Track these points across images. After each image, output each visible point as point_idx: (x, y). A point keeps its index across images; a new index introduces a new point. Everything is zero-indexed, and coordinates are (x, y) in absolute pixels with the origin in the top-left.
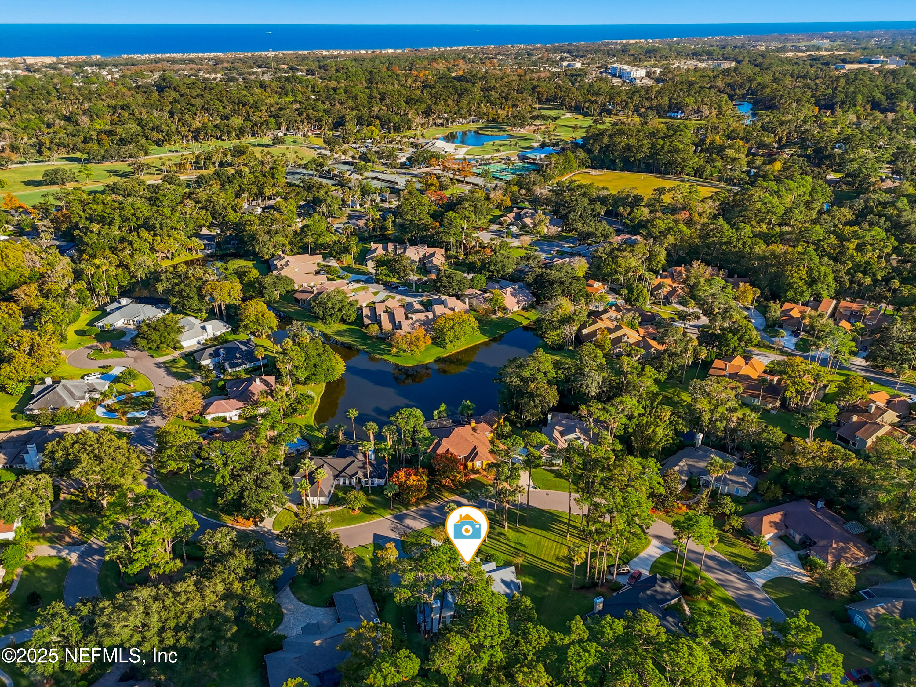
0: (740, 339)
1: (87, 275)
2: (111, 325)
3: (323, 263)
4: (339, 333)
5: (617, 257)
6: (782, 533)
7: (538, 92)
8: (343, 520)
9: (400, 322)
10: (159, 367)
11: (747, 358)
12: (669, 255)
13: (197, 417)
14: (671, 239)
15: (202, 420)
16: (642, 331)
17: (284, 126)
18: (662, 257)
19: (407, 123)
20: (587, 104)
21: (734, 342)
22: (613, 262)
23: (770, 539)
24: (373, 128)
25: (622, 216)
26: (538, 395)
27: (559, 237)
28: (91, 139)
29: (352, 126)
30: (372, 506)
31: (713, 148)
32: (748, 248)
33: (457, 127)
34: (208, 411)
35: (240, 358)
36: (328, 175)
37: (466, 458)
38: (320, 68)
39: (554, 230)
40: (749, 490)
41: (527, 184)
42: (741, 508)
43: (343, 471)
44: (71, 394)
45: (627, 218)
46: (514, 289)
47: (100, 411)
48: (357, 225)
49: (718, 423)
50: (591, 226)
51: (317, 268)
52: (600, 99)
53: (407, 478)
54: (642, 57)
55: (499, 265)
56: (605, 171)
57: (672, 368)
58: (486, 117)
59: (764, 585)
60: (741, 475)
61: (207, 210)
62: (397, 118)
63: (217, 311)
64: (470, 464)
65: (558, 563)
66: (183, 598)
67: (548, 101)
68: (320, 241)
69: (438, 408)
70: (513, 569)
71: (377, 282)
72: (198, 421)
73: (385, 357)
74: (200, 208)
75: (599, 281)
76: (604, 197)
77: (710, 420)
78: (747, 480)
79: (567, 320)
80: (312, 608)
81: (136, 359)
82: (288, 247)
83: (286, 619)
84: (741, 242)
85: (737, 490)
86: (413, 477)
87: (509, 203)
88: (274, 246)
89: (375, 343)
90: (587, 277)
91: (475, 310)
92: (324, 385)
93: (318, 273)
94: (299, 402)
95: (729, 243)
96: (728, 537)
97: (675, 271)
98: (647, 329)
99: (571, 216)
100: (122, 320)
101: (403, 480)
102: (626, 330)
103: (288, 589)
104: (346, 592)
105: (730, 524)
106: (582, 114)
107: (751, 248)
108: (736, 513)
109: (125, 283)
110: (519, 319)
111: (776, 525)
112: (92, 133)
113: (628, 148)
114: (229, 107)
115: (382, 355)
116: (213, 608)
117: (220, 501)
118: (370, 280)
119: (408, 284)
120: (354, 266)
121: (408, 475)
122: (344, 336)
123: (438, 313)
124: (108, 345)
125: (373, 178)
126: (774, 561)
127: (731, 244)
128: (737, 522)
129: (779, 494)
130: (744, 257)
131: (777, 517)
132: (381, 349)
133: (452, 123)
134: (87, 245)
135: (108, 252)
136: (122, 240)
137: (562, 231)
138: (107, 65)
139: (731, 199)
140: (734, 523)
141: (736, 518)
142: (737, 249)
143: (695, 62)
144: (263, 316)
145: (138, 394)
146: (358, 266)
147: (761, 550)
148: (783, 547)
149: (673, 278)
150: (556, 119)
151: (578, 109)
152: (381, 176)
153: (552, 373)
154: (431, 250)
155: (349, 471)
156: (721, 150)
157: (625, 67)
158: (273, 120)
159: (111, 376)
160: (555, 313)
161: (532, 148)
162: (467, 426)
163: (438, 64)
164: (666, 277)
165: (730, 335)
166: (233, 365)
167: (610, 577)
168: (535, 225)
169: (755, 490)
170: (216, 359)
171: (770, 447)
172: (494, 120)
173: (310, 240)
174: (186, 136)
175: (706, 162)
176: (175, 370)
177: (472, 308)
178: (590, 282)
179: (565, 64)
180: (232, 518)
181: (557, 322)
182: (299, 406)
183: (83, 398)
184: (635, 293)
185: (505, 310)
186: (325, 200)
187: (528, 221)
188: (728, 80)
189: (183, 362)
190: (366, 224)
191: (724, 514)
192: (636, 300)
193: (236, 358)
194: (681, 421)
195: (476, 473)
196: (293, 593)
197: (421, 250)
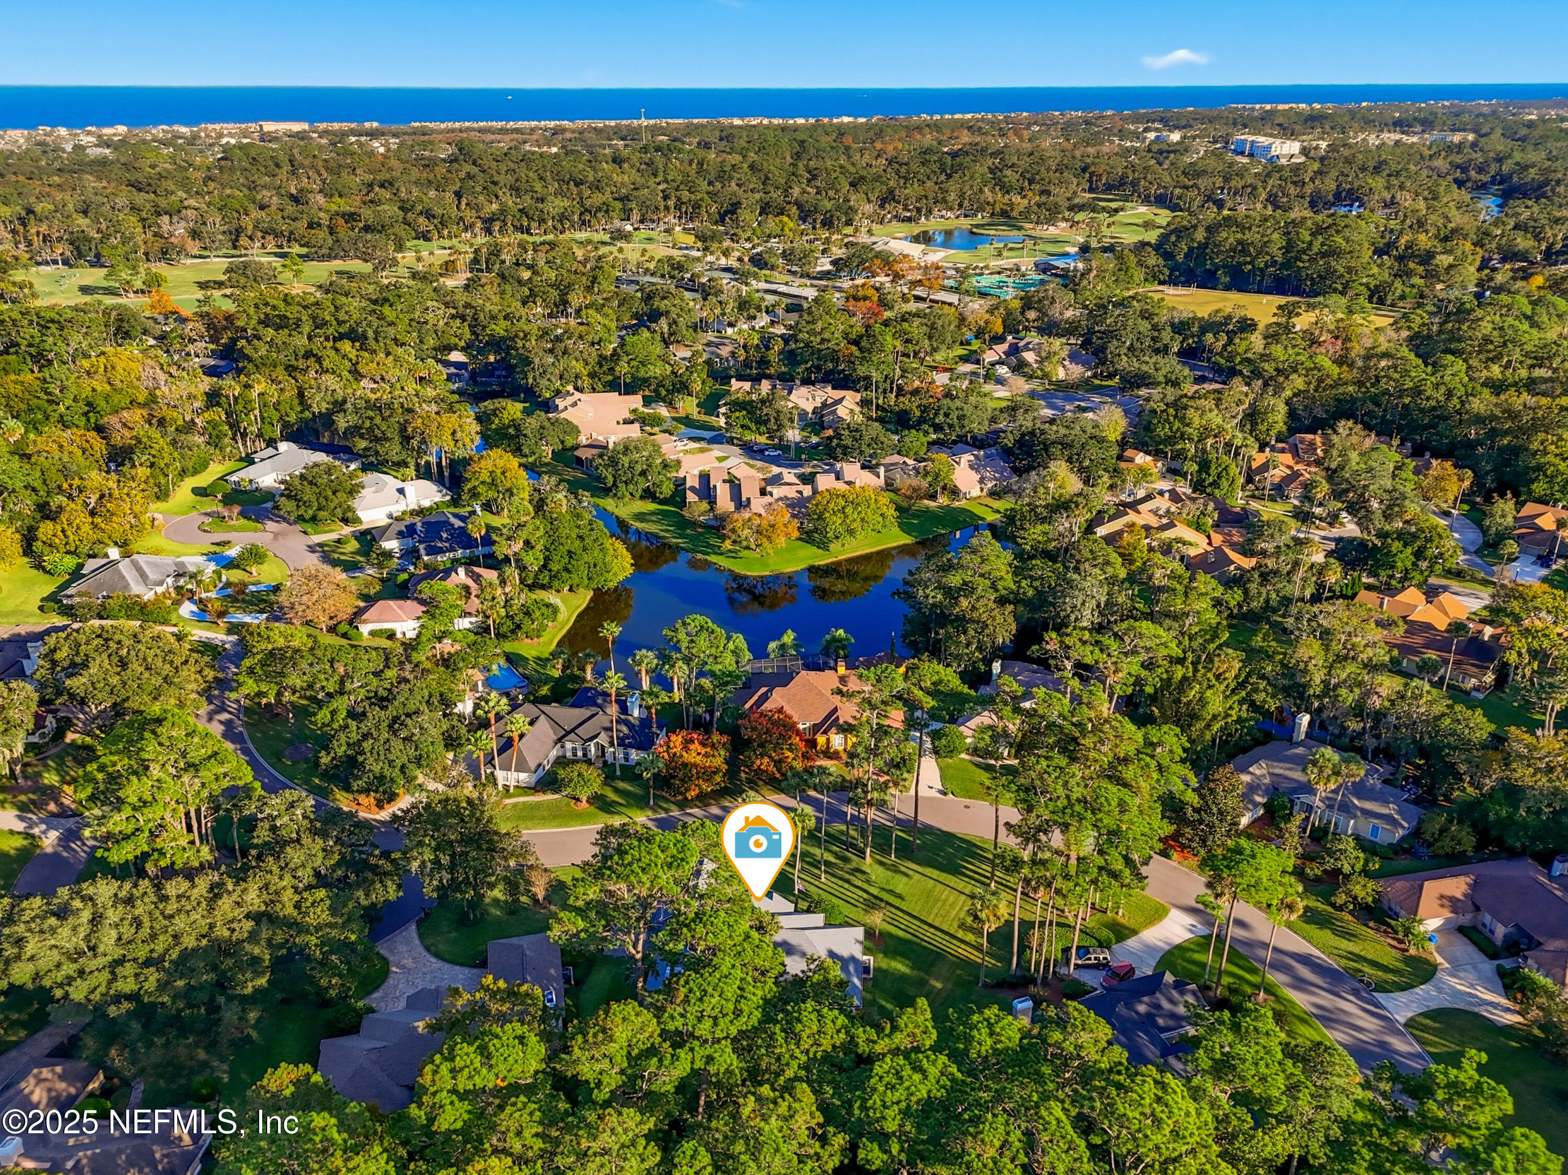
0: (1419, 554)
1: (227, 397)
2: (251, 481)
3: (642, 409)
4: (640, 517)
5: (1185, 408)
6: (1466, 919)
7: (1092, 174)
8: (555, 817)
9: (749, 500)
10: (313, 552)
11: (1431, 593)
12: (1292, 414)
13: (344, 628)
14: (1298, 382)
15: (353, 632)
16: (1217, 539)
17: (636, 216)
18: (1278, 417)
19: (846, 214)
20: (1178, 191)
21: (1405, 558)
22: (1175, 417)
23: (1437, 930)
24: (785, 219)
25: (1210, 351)
26: (972, 621)
27: (1085, 385)
28: (319, 225)
29: (748, 216)
30: (617, 799)
31: (1413, 256)
32: (1455, 401)
33: (933, 224)
34: (364, 617)
35: (447, 540)
36: (692, 286)
37: (816, 728)
38: (721, 139)
39: (1077, 371)
40: (1401, 832)
41: (1040, 301)
42: (1375, 865)
43: (573, 730)
44: (143, 575)
45: (1220, 354)
46: (976, 457)
47: (187, 608)
48: (718, 356)
49: (1343, 692)
50: (1148, 364)
51: (627, 415)
52: (1203, 183)
53: (686, 748)
54: (1297, 128)
55: (954, 415)
56: (1193, 290)
57: (1267, 601)
58: (988, 208)
59: (1410, 1024)
60: (1386, 802)
61: (464, 320)
62: (828, 205)
63: (435, 469)
64: (821, 740)
65: (960, 934)
66: (171, 908)
67: (1109, 188)
68: (642, 374)
69: (779, 637)
70: (859, 932)
71: (731, 441)
72: (345, 636)
73: (713, 558)
74: (453, 317)
75: (1147, 453)
76: (1181, 323)
77: (1325, 683)
78: (1400, 812)
79: (1063, 506)
80: (447, 966)
81: (276, 535)
82: (586, 382)
83: (391, 981)
84: (1443, 389)
85: (1375, 829)
86: (696, 746)
87: (999, 328)
88: (561, 378)
89: (701, 534)
90: (1123, 444)
91: (896, 491)
92: (591, 594)
93: (627, 422)
94: (528, 614)
95: (1417, 391)
96: (1341, 920)
97: (1302, 442)
98: (1229, 534)
99: (1112, 346)
100: (274, 476)
101: (677, 750)
102: (1182, 531)
103: (413, 927)
104: (514, 941)
105: (1348, 893)
106: (1169, 208)
107: (1462, 403)
108: (1365, 872)
109: (292, 418)
110: (979, 511)
111: (1453, 904)
112: (322, 214)
113: (1243, 247)
114: (554, 187)
115: (708, 554)
116: (227, 934)
117: (325, 759)
118: (718, 439)
119: (784, 447)
120: (696, 416)
121: (687, 742)
122: (648, 521)
123: (821, 488)
124: (237, 509)
125: (767, 291)
126: (1439, 975)
127: (1420, 393)
128: (1363, 889)
129: (1469, 842)
130: (1447, 419)
131: (1457, 886)
132: (708, 546)
133: (927, 218)
134: (250, 360)
135: (280, 374)
136: (308, 354)
137: (1095, 376)
138: (383, 134)
139: (1435, 328)
140: (1358, 891)
141: (1362, 880)
142: (1433, 403)
143: (1396, 136)
144: (503, 473)
145: (261, 587)
146: (704, 418)
147: (1412, 951)
148: (1464, 949)
149: (1296, 453)
150: (1116, 211)
151: (1161, 201)
152: (783, 289)
153: (1008, 582)
154: (838, 394)
155: (582, 731)
156: (1427, 258)
157: (1261, 139)
158: (619, 205)
159: (225, 558)
160: (1042, 490)
161: (1065, 255)
162: (829, 673)
163: (923, 136)
164: (1283, 451)
165: (1396, 546)
166: (432, 551)
167: (1064, 971)
168: (1041, 362)
169: (1416, 833)
170: (409, 542)
171: (1455, 748)
172: (1004, 213)
173: (623, 368)
174: (472, 226)
175: (1395, 276)
176: (336, 556)
177: (889, 486)
178: (1129, 453)
179: (1152, 136)
180: (351, 797)
181: (1046, 507)
182: (527, 621)
183: (160, 583)
184: (1213, 471)
185: (955, 492)
186: (668, 312)
187: (1030, 357)
188: (1459, 159)
189: (353, 545)
190: (733, 354)
191: (1337, 872)
192: (1215, 484)
193: (441, 539)
194: (1263, 684)
195: (830, 758)
196: (421, 937)
197: (820, 393)
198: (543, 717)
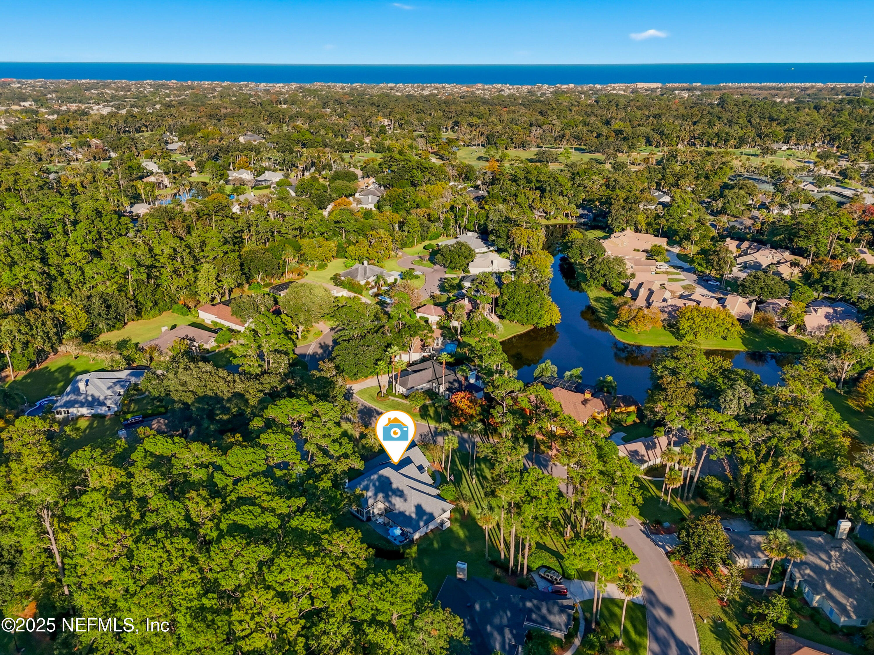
3: (662, 246)
4: (597, 299)
10: (440, 281)
30: (431, 414)
34: (419, 310)
43: (438, 378)
46: (836, 310)
47: (373, 291)
48: (743, 225)
51: (650, 248)
68: (675, 227)
71: (695, 272)
73: (611, 328)
85: (832, 610)
88: (627, 223)
92: (531, 328)
93: (643, 251)
94: (478, 325)
96: (737, 643)
105: (752, 628)
118: (690, 269)
121: (463, 398)
122: (599, 302)
124: (428, 257)
128: (763, 631)
140: (758, 630)
141: (766, 625)
152: (847, 192)
154: (791, 257)
162: (579, 395)
167: (534, 576)
176: (445, 284)
182: (476, 329)
183: (369, 278)
189: (456, 281)
190: (753, 225)
198: (432, 369)
